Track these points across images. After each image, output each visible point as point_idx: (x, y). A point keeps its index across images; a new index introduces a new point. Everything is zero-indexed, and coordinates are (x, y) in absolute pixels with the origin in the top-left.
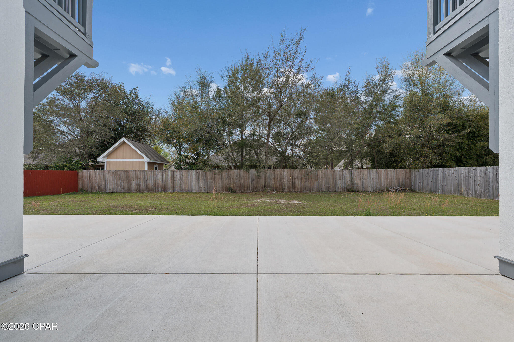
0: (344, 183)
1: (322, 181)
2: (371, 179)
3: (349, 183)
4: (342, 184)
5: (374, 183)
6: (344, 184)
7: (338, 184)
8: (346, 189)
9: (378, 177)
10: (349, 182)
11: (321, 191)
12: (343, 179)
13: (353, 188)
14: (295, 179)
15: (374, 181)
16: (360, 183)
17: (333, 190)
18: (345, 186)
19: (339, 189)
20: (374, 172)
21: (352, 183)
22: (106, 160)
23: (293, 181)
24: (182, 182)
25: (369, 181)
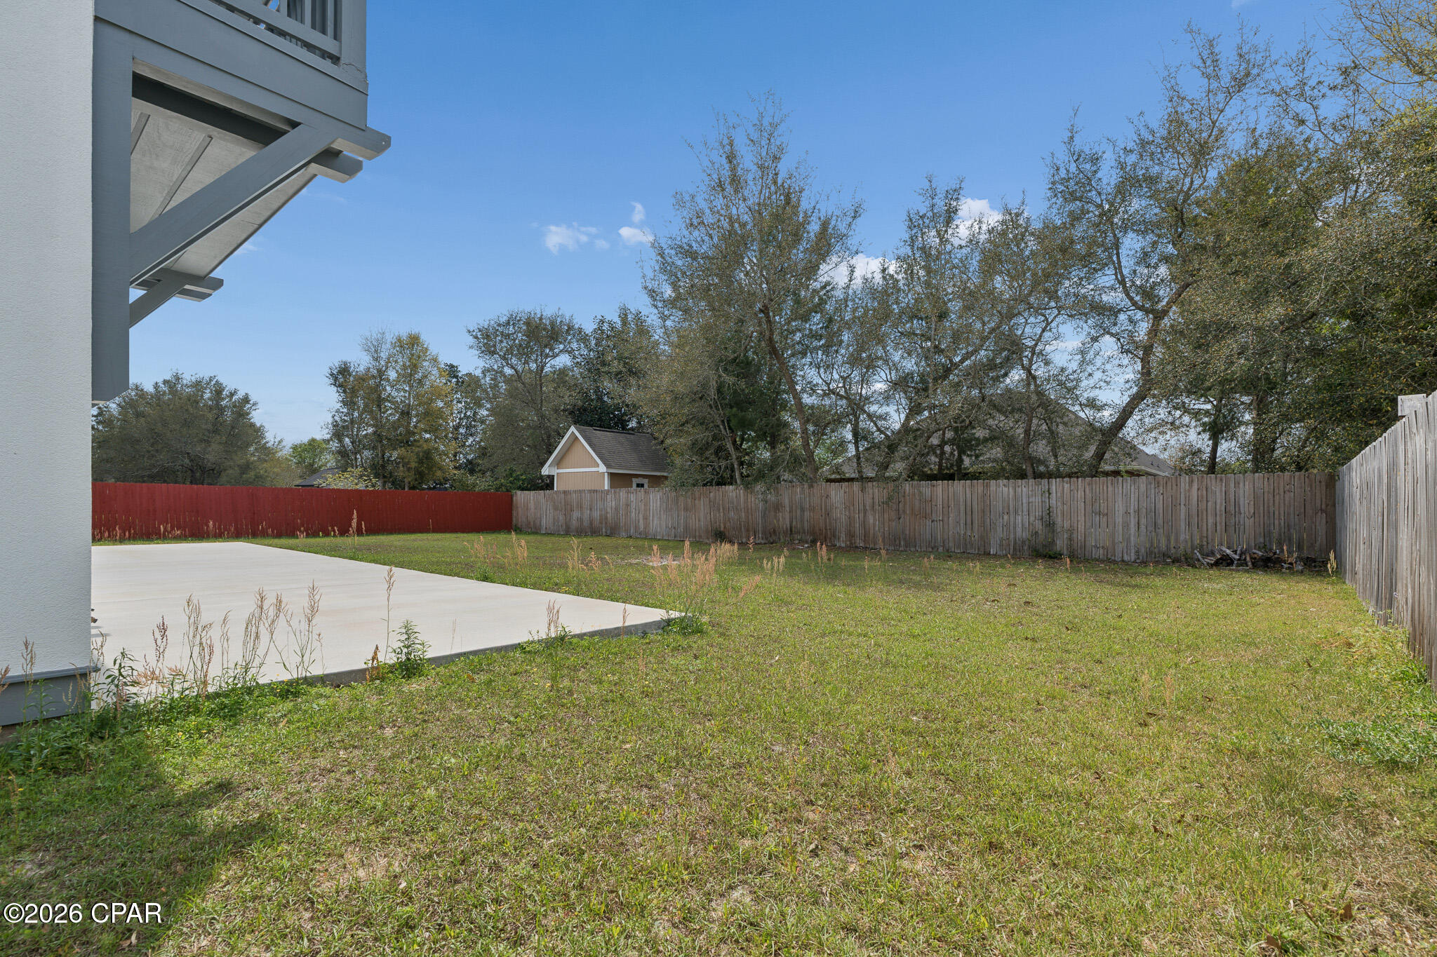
0: (1023, 524)
1: (946, 519)
2: (1127, 513)
3: (1039, 526)
4: (1015, 528)
5: (1143, 528)
6: (1019, 530)
7: (999, 529)
8: (1026, 548)
9: (1160, 505)
10: (1040, 522)
11: (941, 549)
12: (1016, 512)
13: (1053, 543)
14: (865, 511)
15: (1143, 521)
16: (1081, 528)
17: (982, 549)
18: (1026, 535)
19: (1001, 545)
20: (1143, 487)
21: (1050, 525)
22: (555, 472)
23: (862, 515)
24: (641, 516)
25: (1119, 520)
